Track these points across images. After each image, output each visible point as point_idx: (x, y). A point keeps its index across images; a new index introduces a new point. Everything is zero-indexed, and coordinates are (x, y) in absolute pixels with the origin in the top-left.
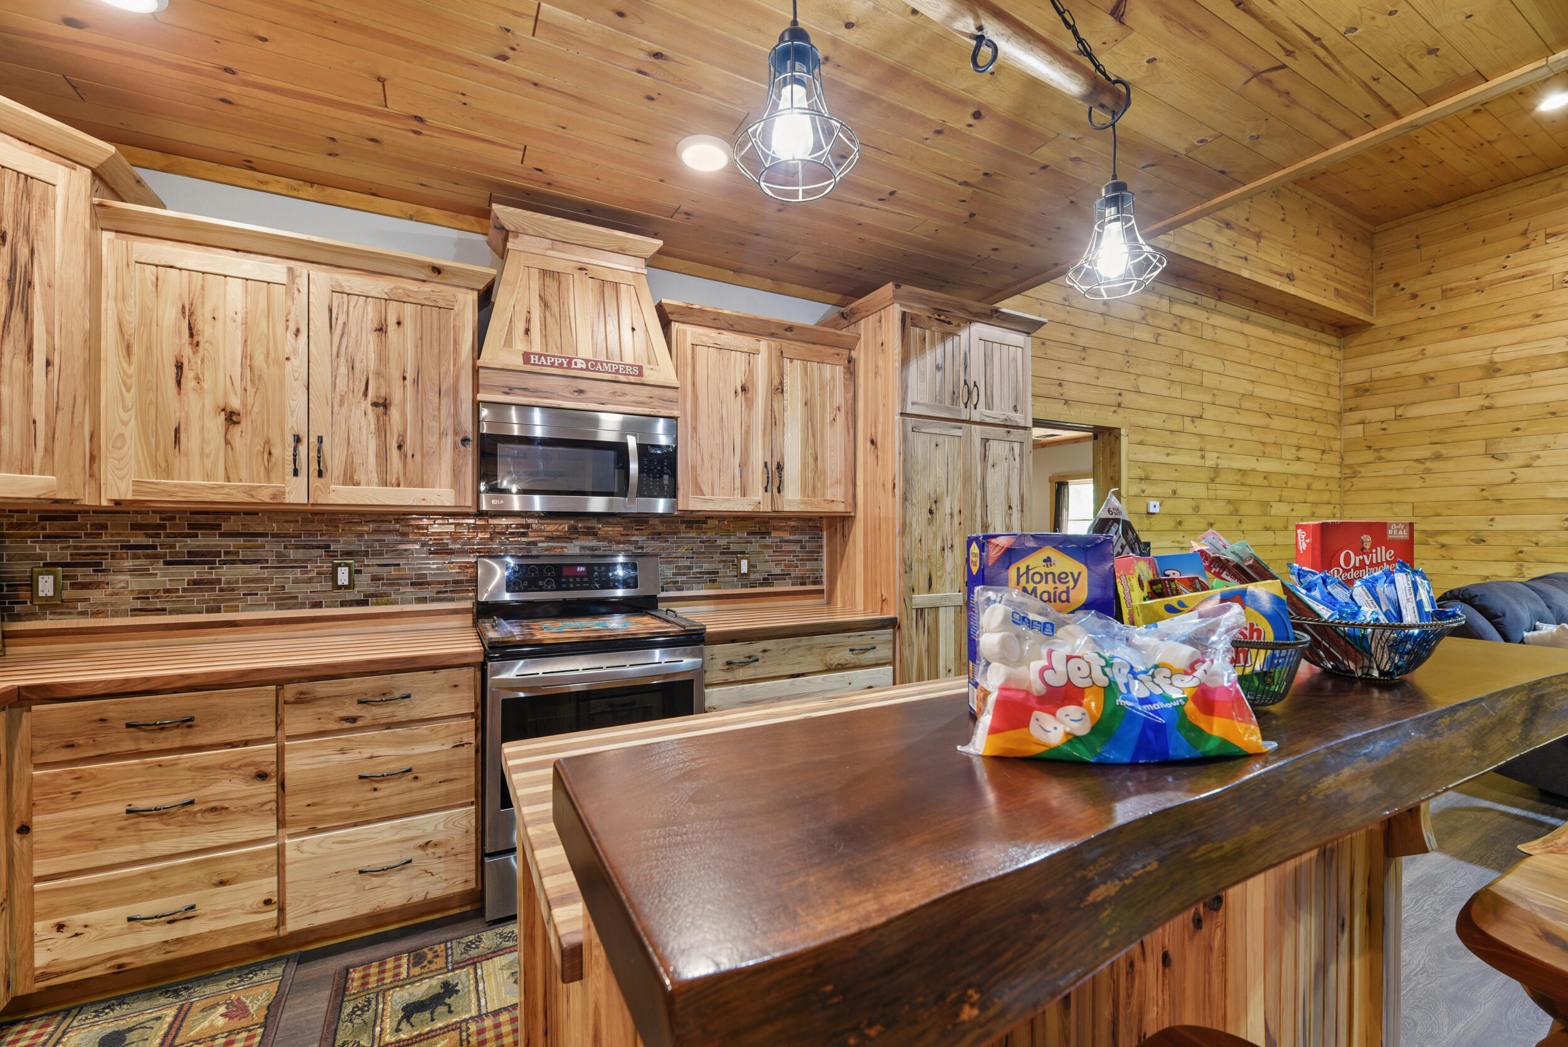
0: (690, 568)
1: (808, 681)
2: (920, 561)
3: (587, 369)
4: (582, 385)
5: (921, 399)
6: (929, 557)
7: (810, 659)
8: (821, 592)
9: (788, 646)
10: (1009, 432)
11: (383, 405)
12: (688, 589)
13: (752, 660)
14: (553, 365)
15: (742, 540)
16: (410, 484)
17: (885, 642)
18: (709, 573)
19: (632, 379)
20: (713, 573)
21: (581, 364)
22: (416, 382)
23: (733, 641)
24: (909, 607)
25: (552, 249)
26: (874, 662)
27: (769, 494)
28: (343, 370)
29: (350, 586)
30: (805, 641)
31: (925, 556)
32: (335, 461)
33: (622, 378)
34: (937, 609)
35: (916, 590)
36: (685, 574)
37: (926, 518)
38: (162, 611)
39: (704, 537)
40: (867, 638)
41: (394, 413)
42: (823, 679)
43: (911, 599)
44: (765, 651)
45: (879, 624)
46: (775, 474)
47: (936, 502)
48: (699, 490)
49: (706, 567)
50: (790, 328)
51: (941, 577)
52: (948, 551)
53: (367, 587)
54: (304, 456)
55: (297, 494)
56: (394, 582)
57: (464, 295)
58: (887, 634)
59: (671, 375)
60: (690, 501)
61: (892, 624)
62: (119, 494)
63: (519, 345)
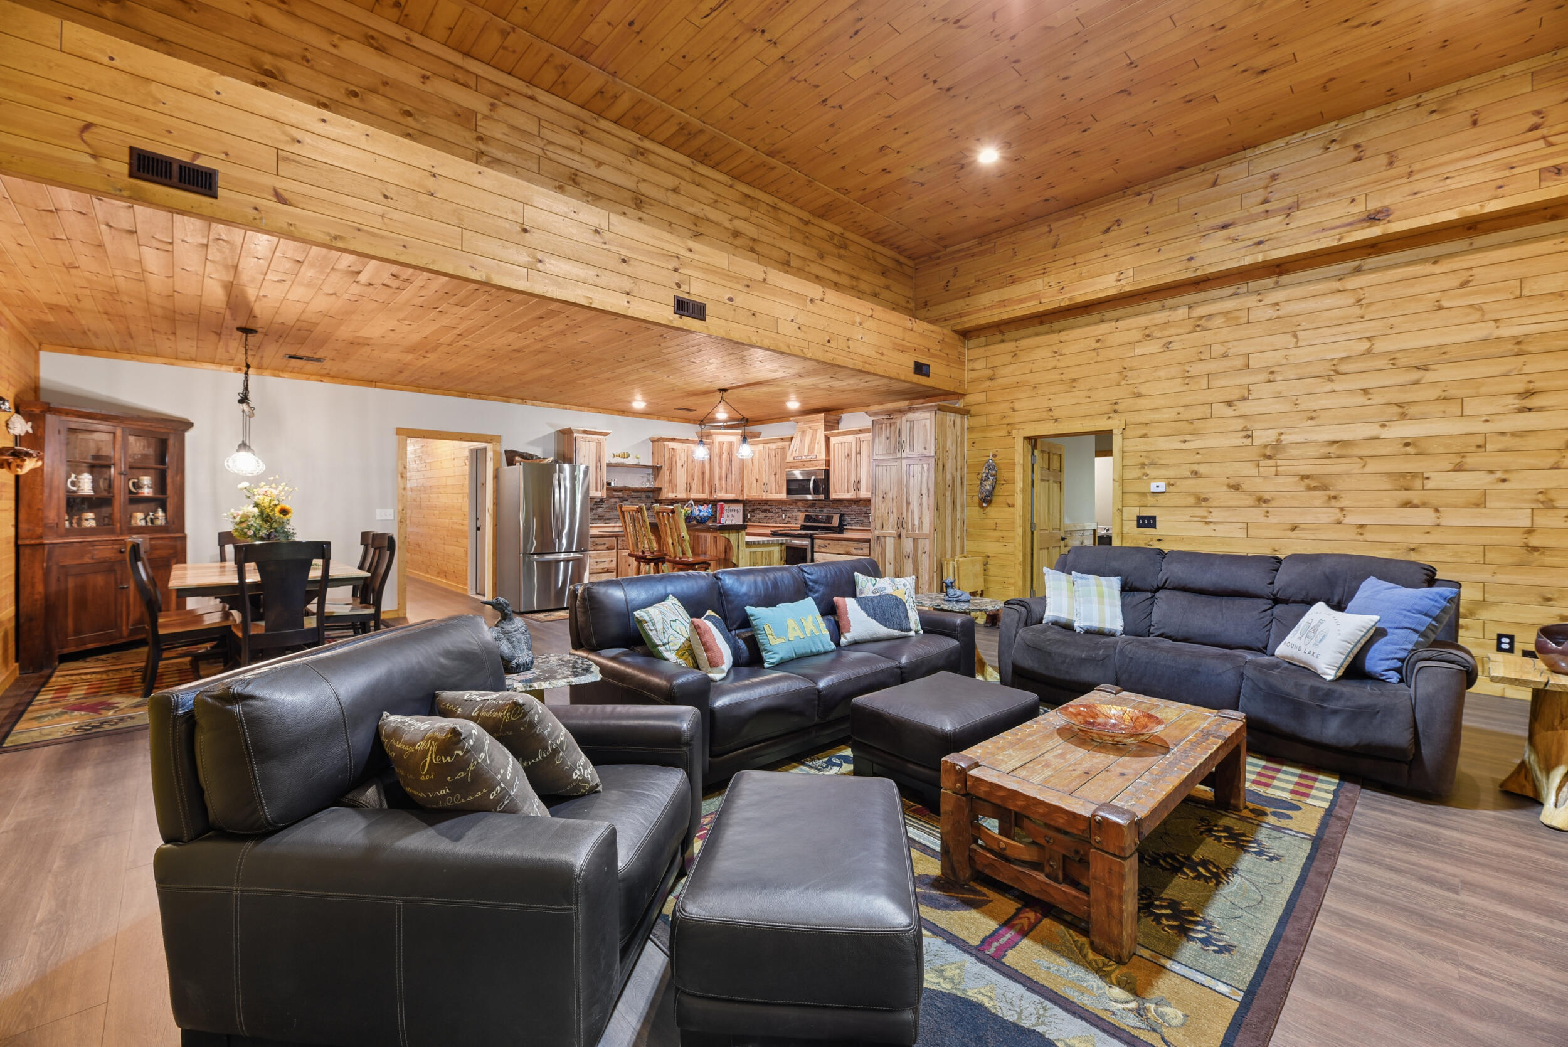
0: (855, 518)
2: (879, 518)
4: (804, 464)
5: (880, 452)
7: (841, 549)
8: (870, 529)
9: (835, 543)
11: (775, 474)
12: (854, 526)
13: (826, 546)
14: (798, 459)
16: (780, 494)
17: (866, 548)
18: (860, 521)
19: (816, 459)
20: (862, 521)
21: (804, 457)
22: (780, 468)
23: (822, 540)
24: (874, 535)
25: (804, 424)
27: (856, 492)
28: (770, 467)
29: (784, 519)
30: (840, 542)
31: (881, 516)
32: (769, 489)
33: (812, 460)
34: (885, 537)
35: (877, 529)
36: (853, 521)
37: (881, 501)
38: (761, 522)
41: (777, 476)
43: (875, 533)
44: (829, 544)
45: (863, 540)
46: (857, 485)
47: (886, 494)
48: (836, 492)
51: (887, 525)
52: (891, 514)
53: (787, 519)
54: (765, 488)
55: (764, 496)
56: (792, 518)
57: (787, 443)
58: (867, 544)
59: (823, 456)
60: (833, 496)
61: (868, 541)
62: (745, 498)
63: (794, 455)
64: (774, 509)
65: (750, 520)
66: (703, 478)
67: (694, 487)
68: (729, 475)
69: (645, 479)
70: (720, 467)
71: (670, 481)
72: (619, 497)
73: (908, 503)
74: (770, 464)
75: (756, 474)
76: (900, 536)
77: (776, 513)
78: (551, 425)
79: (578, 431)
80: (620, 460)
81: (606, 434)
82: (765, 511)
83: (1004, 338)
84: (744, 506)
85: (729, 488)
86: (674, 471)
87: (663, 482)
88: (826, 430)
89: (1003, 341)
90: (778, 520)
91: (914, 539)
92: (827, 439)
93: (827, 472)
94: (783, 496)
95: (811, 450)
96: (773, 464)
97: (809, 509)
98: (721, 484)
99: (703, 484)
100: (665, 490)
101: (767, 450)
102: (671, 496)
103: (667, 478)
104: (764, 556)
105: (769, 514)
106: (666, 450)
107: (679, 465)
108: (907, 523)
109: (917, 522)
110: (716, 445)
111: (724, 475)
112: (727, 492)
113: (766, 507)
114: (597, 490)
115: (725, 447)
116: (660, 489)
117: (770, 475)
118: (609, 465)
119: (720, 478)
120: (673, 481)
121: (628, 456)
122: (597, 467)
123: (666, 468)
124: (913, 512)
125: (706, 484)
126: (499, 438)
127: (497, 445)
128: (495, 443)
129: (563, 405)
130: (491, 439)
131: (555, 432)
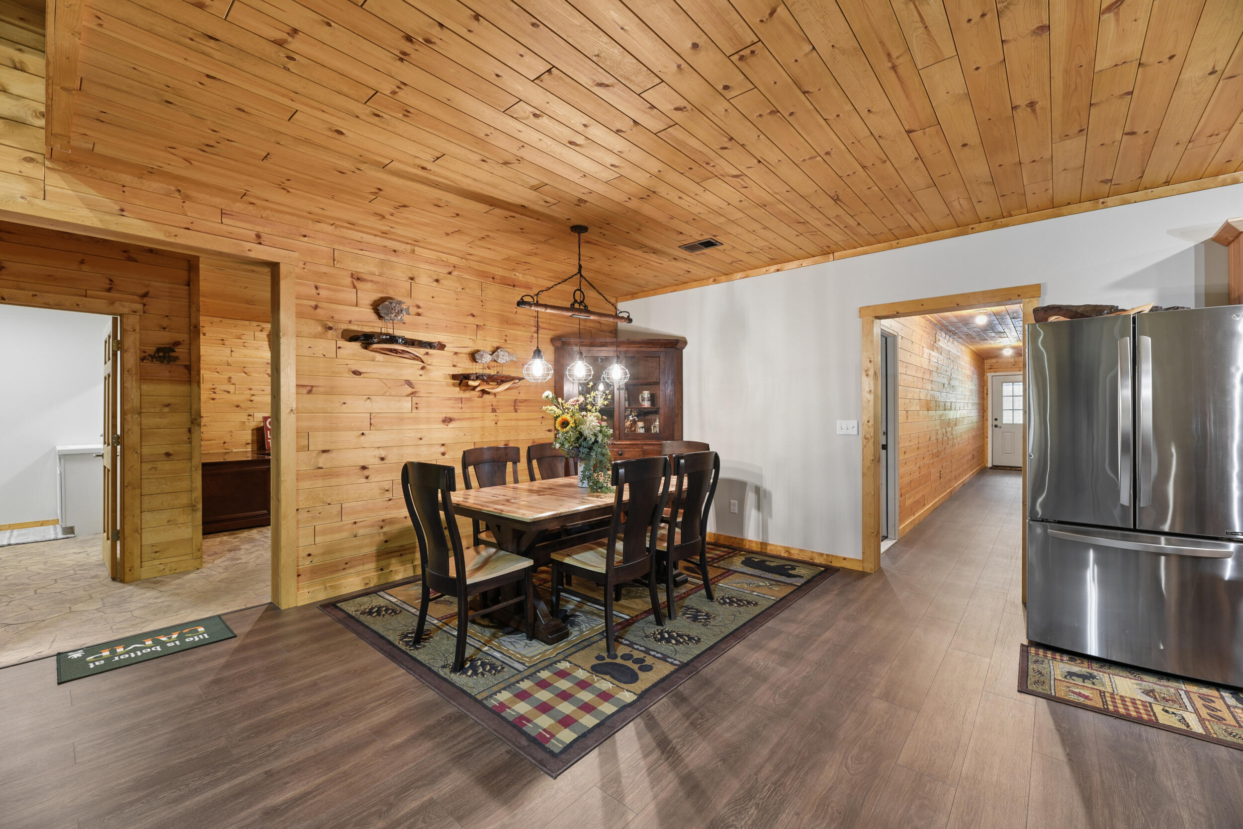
126: (1035, 290)
127: (1032, 302)
128: (1028, 300)
129: (1221, 177)
130: (1019, 294)
131: (1196, 246)
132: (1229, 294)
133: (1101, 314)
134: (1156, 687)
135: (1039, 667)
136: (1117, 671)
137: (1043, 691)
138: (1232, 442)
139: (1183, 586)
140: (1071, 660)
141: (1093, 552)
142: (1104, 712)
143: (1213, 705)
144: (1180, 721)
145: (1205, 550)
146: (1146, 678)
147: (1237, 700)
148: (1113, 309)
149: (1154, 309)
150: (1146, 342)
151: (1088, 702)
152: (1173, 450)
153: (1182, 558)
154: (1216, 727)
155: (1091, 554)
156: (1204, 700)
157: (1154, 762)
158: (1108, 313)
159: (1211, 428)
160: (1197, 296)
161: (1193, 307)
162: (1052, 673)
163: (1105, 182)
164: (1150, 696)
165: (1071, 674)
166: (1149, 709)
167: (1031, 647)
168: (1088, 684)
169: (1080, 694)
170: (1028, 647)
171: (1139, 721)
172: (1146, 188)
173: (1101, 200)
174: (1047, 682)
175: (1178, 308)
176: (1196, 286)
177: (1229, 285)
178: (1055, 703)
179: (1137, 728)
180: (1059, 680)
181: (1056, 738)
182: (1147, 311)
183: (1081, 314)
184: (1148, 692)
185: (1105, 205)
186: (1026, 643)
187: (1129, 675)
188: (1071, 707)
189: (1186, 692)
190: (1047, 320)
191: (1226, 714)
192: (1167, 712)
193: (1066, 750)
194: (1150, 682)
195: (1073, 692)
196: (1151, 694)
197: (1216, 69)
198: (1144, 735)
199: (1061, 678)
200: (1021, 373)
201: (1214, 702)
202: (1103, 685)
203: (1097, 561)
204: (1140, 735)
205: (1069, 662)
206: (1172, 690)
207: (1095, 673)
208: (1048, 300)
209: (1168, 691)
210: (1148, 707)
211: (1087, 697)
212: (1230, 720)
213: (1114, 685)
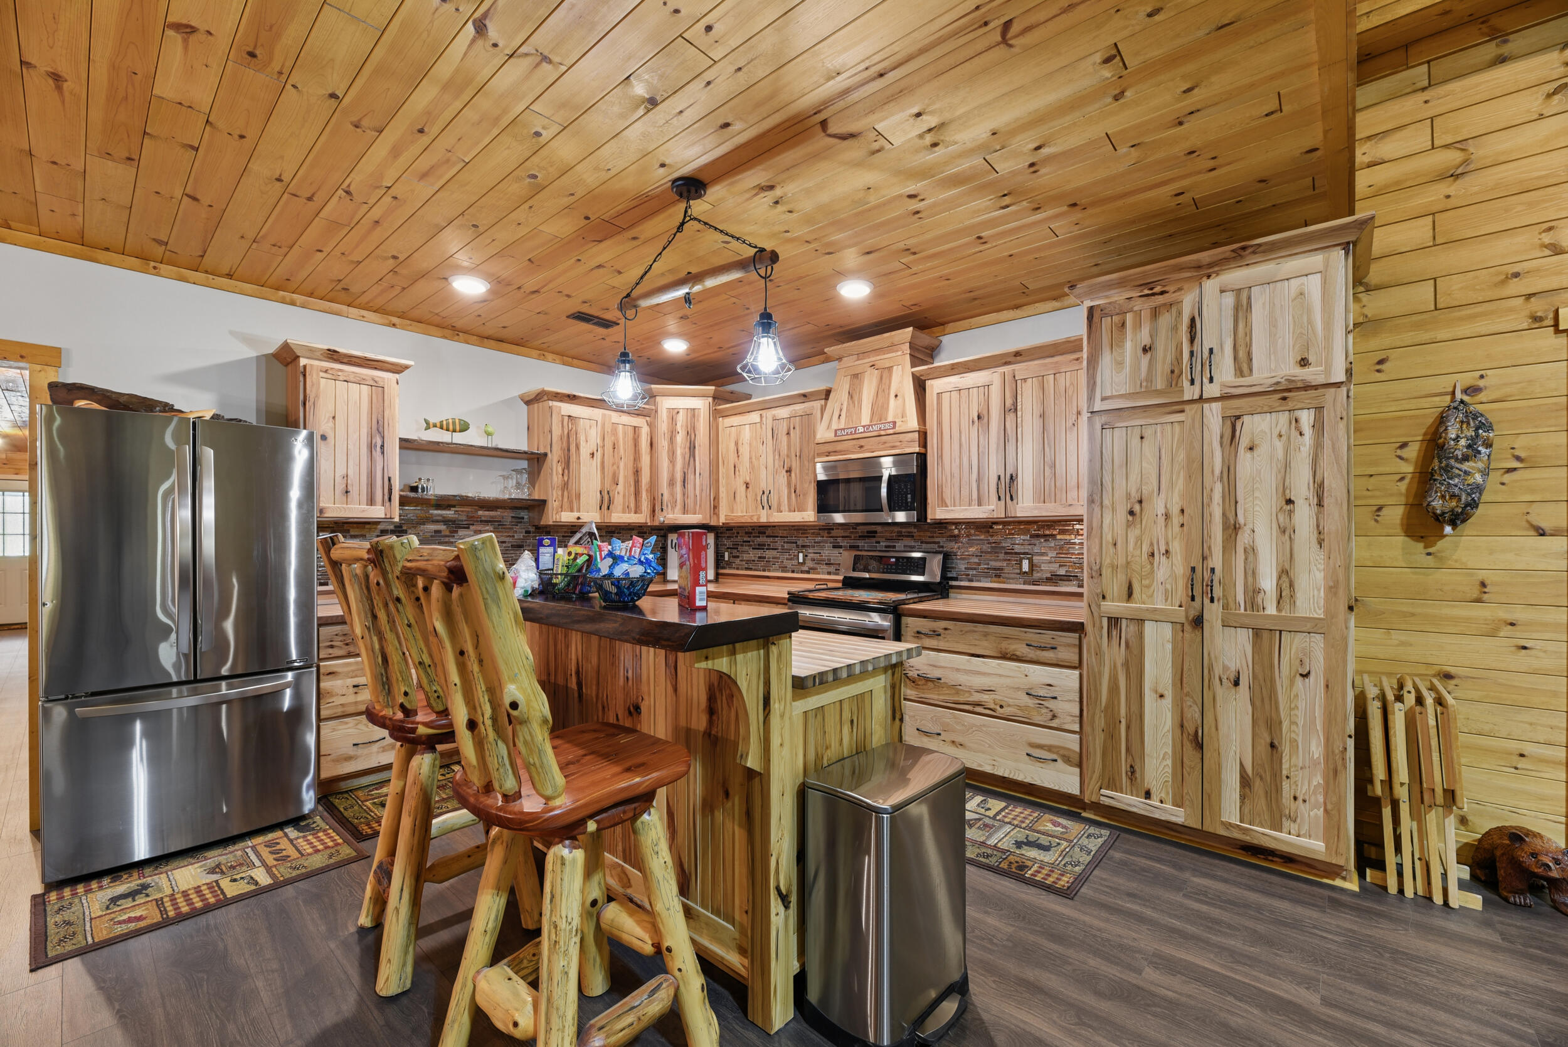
0: (979, 564)
1: (984, 663)
2: (1114, 568)
3: (864, 432)
4: (862, 442)
5: (1116, 391)
6: (1128, 563)
7: (985, 643)
8: (1081, 595)
9: (966, 629)
10: (1284, 399)
11: (789, 471)
12: (978, 581)
13: (936, 634)
14: (847, 434)
15: (1026, 543)
16: (799, 511)
17: (1069, 645)
18: (995, 569)
19: (891, 431)
20: (999, 569)
21: (861, 429)
22: (800, 457)
23: (925, 617)
24: (1096, 614)
25: (858, 360)
26: (1055, 662)
27: (1003, 502)
28: (777, 457)
29: (804, 563)
30: (980, 627)
31: (1121, 561)
32: (774, 502)
33: (883, 433)
34: (1141, 621)
35: (1107, 597)
36: (975, 569)
37: (1124, 521)
38: (751, 569)
39: (992, 540)
40: (1047, 637)
41: (793, 475)
42: (998, 664)
43: (1099, 606)
44: (946, 629)
45: (1058, 626)
46: (1009, 486)
47: (1140, 502)
48: (943, 503)
49: (993, 564)
50: (1017, 354)
51: (1148, 587)
52: (1160, 559)
53: (810, 564)
54: (765, 500)
55: (764, 517)
56: (819, 562)
57: (817, 404)
58: (1072, 638)
59: (913, 423)
60: (936, 512)
61: (1077, 628)
62: (722, 520)
63: (834, 426)
64: (779, 543)
65: (729, 564)
66: (637, 482)
67: (618, 500)
68: (690, 476)
69: (512, 483)
70: (672, 460)
71: (565, 486)
72: (446, 521)
73: (1232, 529)
74: (776, 450)
75: (744, 474)
76: (1198, 622)
77: (784, 551)
78: (248, 340)
79: (312, 353)
80: (445, 437)
81: (398, 369)
82: (761, 547)
83: (1506, 50)
84: (717, 538)
85: (690, 502)
86: (573, 465)
87: (550, 488)
88: (912, 367)
89: (1502, 60)
90: (788, 564)
91: (1257, 633)
92: (920, 386)
93: (922, 458)
94: (809, 515)
95: (879, 411)
96: (784, 451)
97: (861, 543)
98: (672, 494)
99: (637, 493)
100: (553, 505)
101: (770, 421)
102: (567, 517)
103: (557, 479)
104: (846, 715)
105: (769, 554)
106: (556, 420)
107: (585, 451)
108: (1228, 585)
109: (1268, 582)
110: (663, 415)
111: (679, 476)
112: (685, 511)
113: (762, 539)
114: (371, 502)
115: (681, 419)
116: (543, 503)
117: (776, 472)
118: (406, 444)
119: (672, 483)
120: (573, 486)
121: (464, 427)
122: (371, 447)
123: (554, 458)
124: (1251, 551)
125: (644, 495)
126: (51, 356)
127: (46, 371)
128: (38, 367)
129: (281, 293)
130: (23, 354)
131: (258, 357)
132: (287, 417)
133: (152, 411)
134: (222, 859)
135: (67, 915)
136: (175, 864)
137: (74, 947)
138: (290, 568)
139: (246, 732)
140: (113, 880)
141: (141, 723)
142: (165, 923)
143: (278, 847)
144: (248, 883)
145: (266, 685)
146: (210, 854)
147: (299, 831)
148: (168, 408)
149: (215, 417)
150: (208, 455)
151: (142, 924)
152: (235, 581)
153: (244, 700)
154: (282, 870)
155: (138, 726)
156: (270, 847)
157: (225, 947)
158: (160, 411)
159: (272, 555)
160: (258, 411)
161: (255, 424)
162: (87, 913)
163: (160, 242)
164: (216, 873)
165: (114, 900)
166: (216, 888)
167: (49, 892)
168: (140, 899)
169: (130, 920)
170: (44, 894)
171: (208, 909)
172: (206, 272)
173: (152, 264)
174: (80, 930)
175: (240, 421)
176: (257, 401)
177: (287, 407)
178: (93, 953)
179: (202, 920)
180: (99, 917)
181: (100, 999)
182: (208, 417)
183: (125, 406)
184: (212, 871)
185: (156, 272)
186: (39, 889)
187: (191, 860)
188: (118, 945)
189: (253, 848)
190: (72, 403)
191: (291, 852)
192: (235, 880)
193: (114, 1009)
194: (215, 857)
195: (120, 923)
196: (217, 870)
197: (283, 178)
198: (212, 922)
199: (101, 913)
200: (27, 477)
201: (278, 843)
202: (160, 890)
203: (146, 734)
204: (208, 926)
205: (111, 885)
206: (239, 853)
207: (149, 880)
208: (71, 376)
209: (235, 856)
210: (214, 887)
211: (139, 919)
212: (293, 853)
213: (173, 883)
